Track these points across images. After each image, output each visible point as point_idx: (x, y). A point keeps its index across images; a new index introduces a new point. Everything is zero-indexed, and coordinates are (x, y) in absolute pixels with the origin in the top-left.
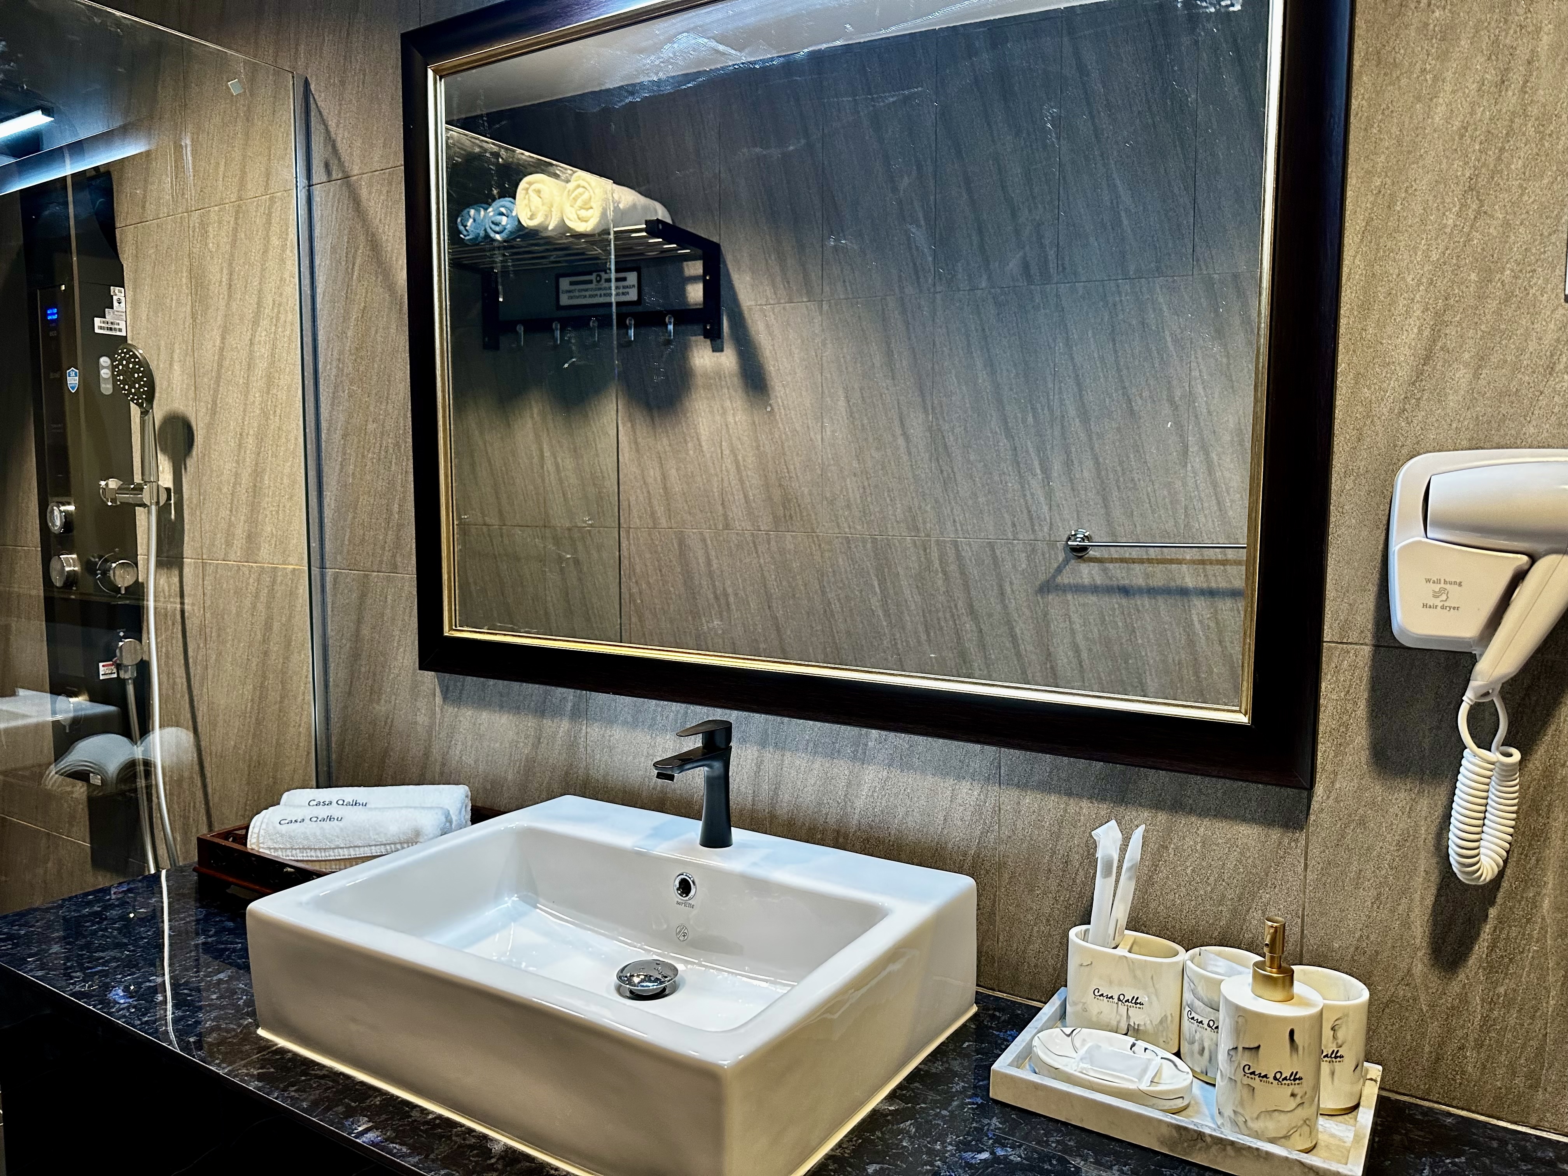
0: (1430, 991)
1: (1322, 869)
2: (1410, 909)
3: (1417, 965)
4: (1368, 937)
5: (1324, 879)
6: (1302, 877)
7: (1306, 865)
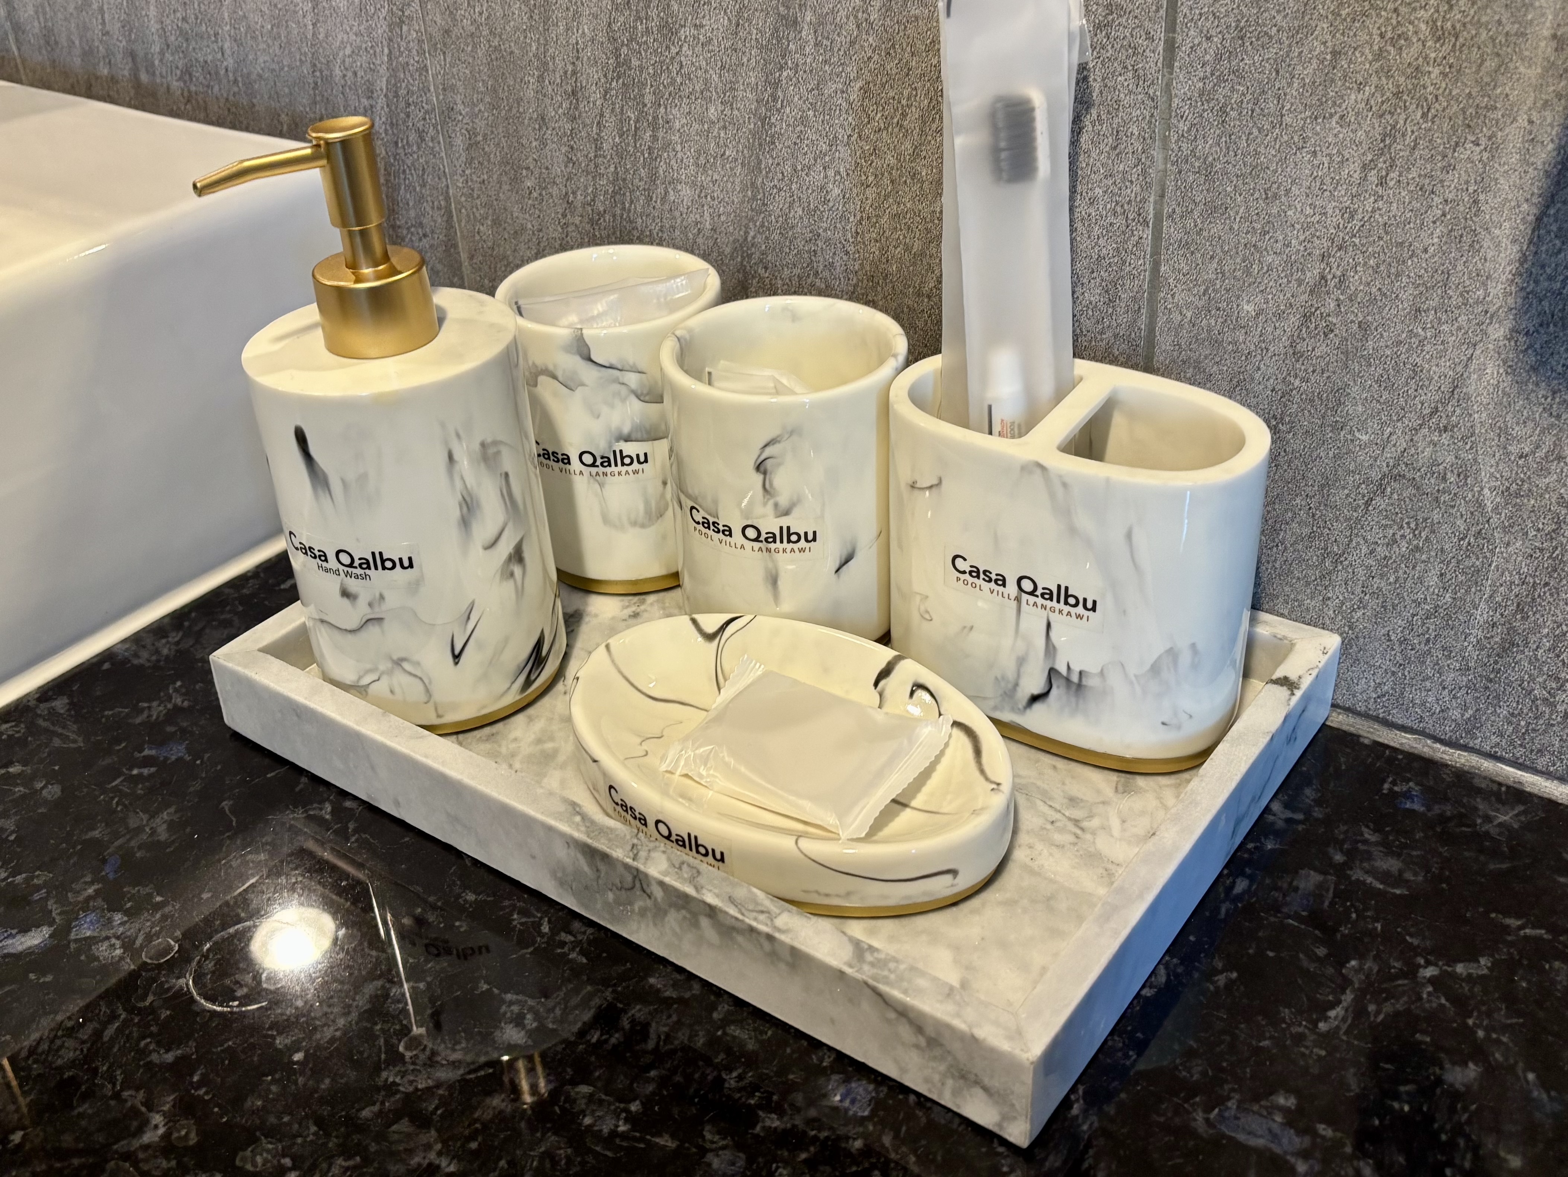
0: (1513, 449)
1: (1219, 58)
2: (1484, 182)
3: (1482, 369)
4: (1342, 280)
5: (1222, 92)
6: (1157, 91)
7: (1171, 47)
